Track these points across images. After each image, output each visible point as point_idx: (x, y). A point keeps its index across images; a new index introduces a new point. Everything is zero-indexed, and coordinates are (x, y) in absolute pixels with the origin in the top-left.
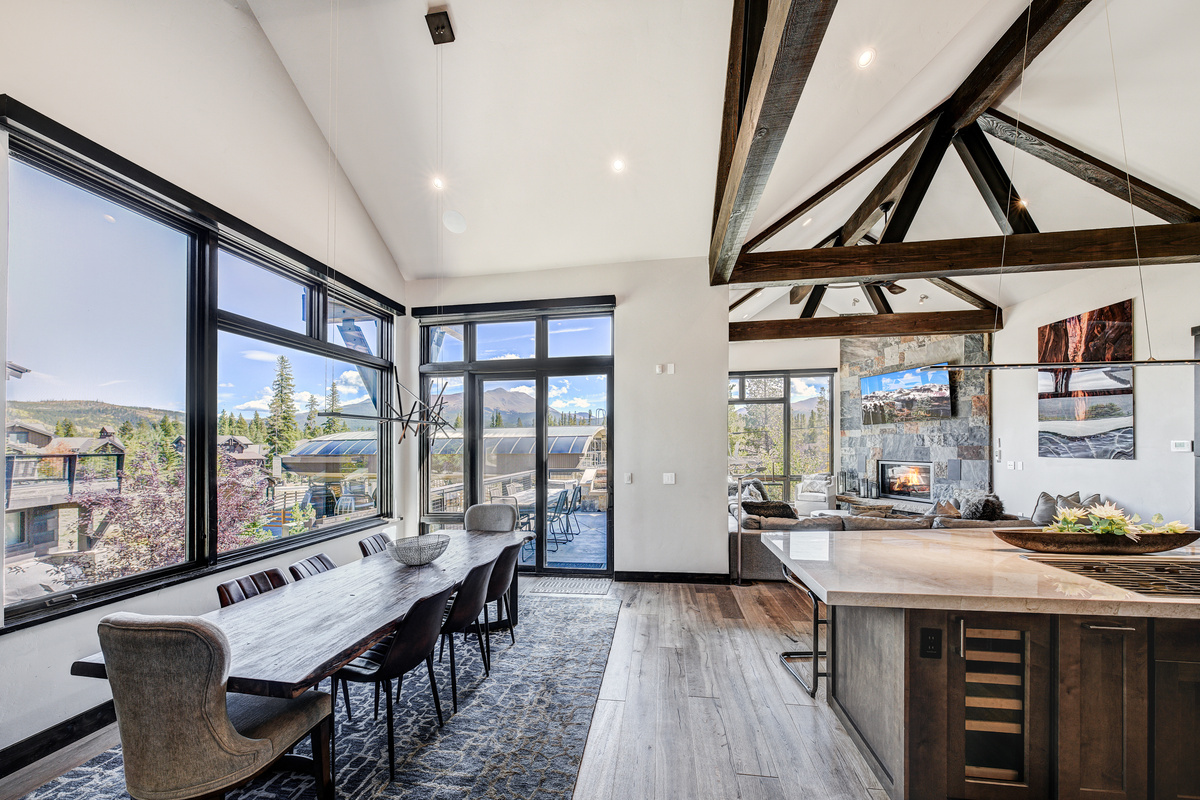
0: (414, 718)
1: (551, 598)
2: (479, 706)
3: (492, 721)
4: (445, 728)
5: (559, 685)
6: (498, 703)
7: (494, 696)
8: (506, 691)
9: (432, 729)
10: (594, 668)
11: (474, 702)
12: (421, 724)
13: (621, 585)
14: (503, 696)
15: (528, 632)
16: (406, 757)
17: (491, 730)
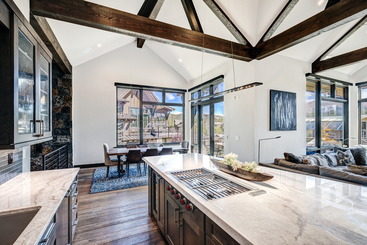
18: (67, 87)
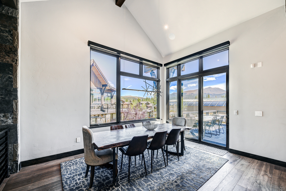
0: (142, 170)
1: (200, 151)
2: (158, 174)
3: (159, 180)
4: (147, 176)
5: (185, 180)
6: (164, 176)
7: (164, 173)
8: (168, 174)
9: (144, 174)
10: (202, 180)
11: (158, 173)
12: (143, 172)
13: (231, 155)
14: (166, 175)
15: (185, 159)
16: (135, 178)
17: (157, 183)
18: (7, 30)
